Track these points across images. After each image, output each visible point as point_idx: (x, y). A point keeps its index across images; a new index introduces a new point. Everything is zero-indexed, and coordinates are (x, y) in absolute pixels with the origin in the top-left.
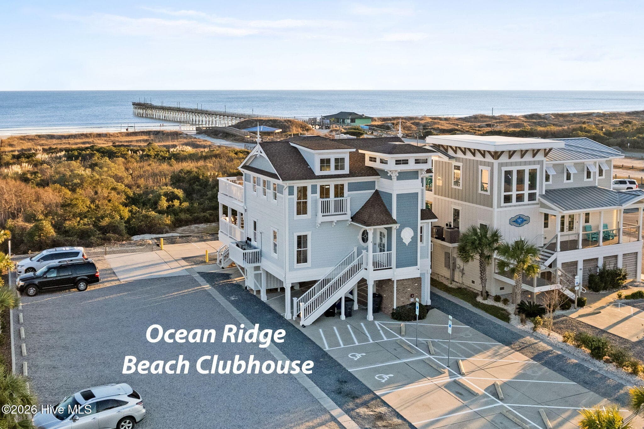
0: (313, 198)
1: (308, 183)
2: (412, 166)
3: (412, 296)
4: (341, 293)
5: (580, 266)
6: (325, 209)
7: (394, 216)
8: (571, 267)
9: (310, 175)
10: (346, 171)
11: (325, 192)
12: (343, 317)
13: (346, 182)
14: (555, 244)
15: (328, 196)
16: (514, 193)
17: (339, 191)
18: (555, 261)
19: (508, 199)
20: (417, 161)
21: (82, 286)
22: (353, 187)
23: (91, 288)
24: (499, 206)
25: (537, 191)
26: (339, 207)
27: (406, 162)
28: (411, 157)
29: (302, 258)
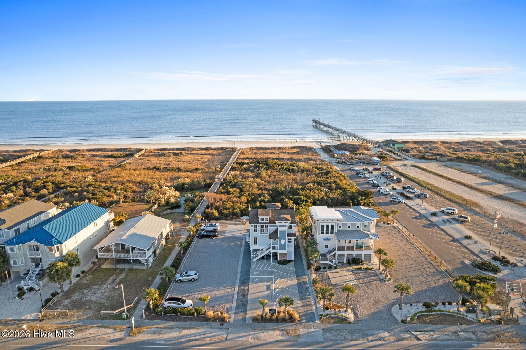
0: (259, 228)
1: (257, 225)
2: (283, 224)
3: (284, 258)
4: (264, 254)
5: (346, 256)
6: (262, 231)
7: (279, 236)
8: (342, 256)
9: (258, 223)
10: (269, 222)
11: (262, 227)
12: (265, 260)
13: (268, 225)
14: (336, 248)
15: (263, 228)
16: (325, 231)
17: (266, 227)
18: (335, 254)
19: (322, 233)
20: (285, 223)
21: (212, 237)
22: (270, 226)
23: (214, 238)
24: (319, 234)
25: (334, 231)
26: (266, 231)
27: (281, 223)
28: (283, 222)
29: (255, 243)
